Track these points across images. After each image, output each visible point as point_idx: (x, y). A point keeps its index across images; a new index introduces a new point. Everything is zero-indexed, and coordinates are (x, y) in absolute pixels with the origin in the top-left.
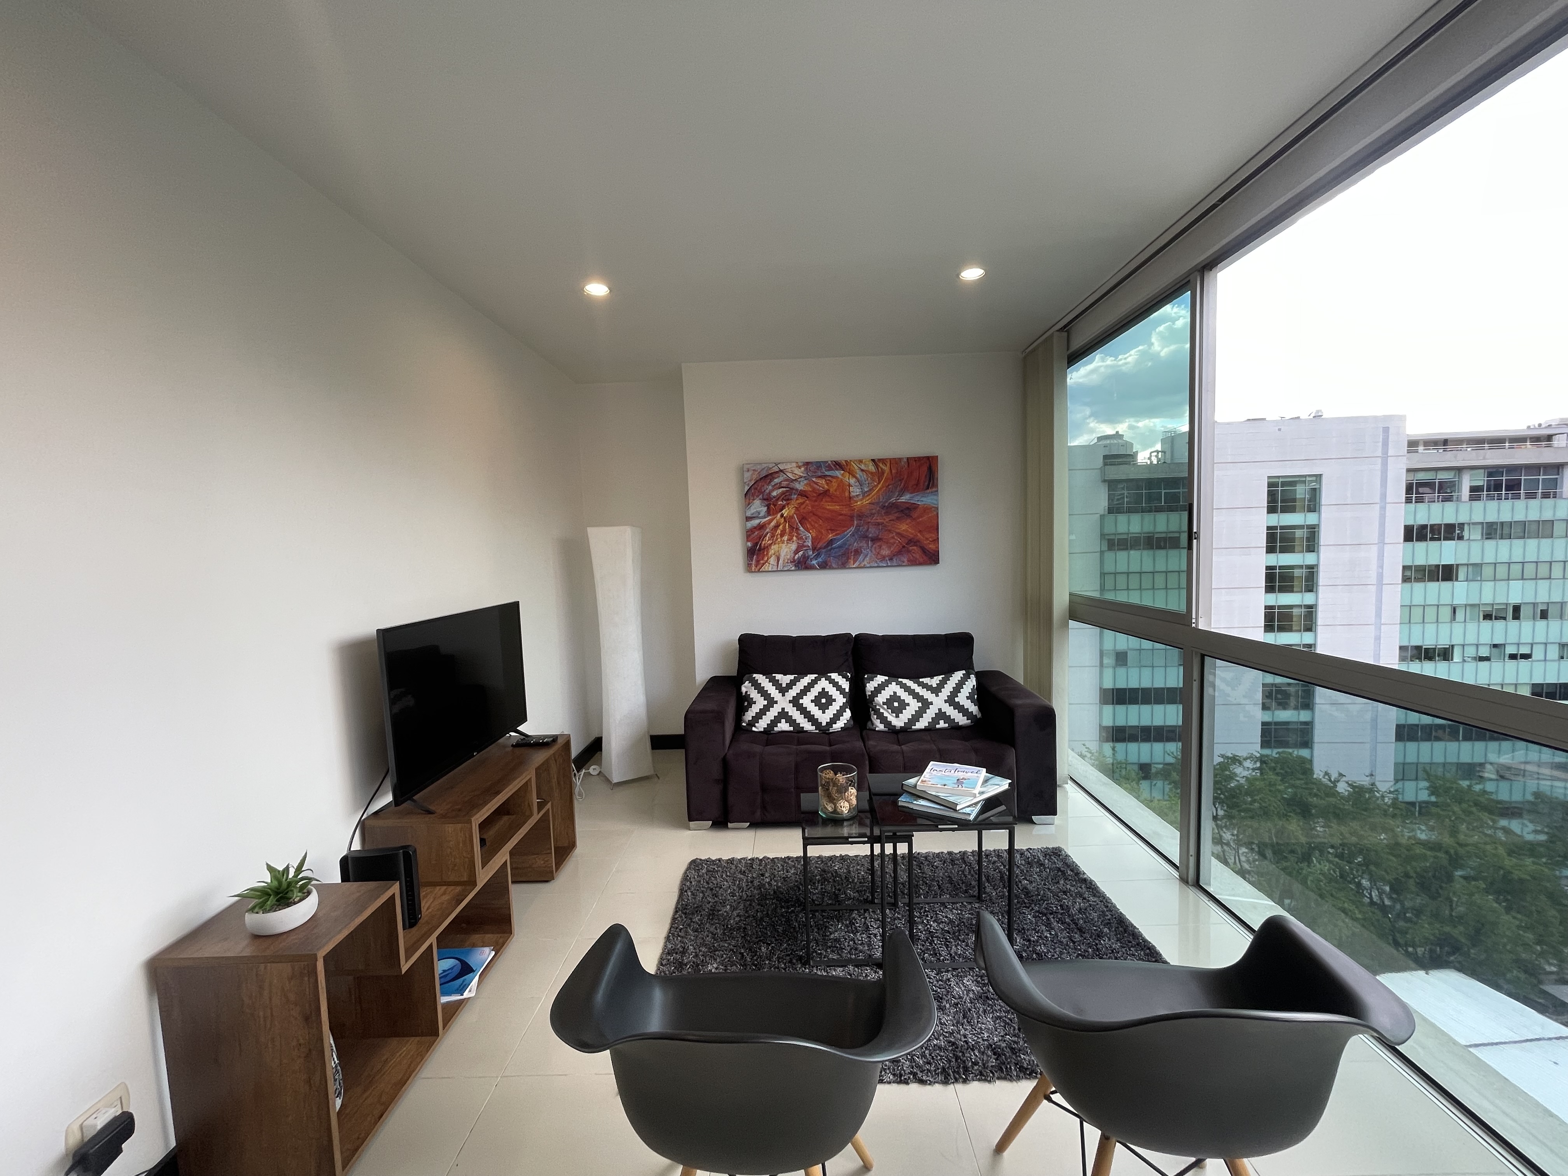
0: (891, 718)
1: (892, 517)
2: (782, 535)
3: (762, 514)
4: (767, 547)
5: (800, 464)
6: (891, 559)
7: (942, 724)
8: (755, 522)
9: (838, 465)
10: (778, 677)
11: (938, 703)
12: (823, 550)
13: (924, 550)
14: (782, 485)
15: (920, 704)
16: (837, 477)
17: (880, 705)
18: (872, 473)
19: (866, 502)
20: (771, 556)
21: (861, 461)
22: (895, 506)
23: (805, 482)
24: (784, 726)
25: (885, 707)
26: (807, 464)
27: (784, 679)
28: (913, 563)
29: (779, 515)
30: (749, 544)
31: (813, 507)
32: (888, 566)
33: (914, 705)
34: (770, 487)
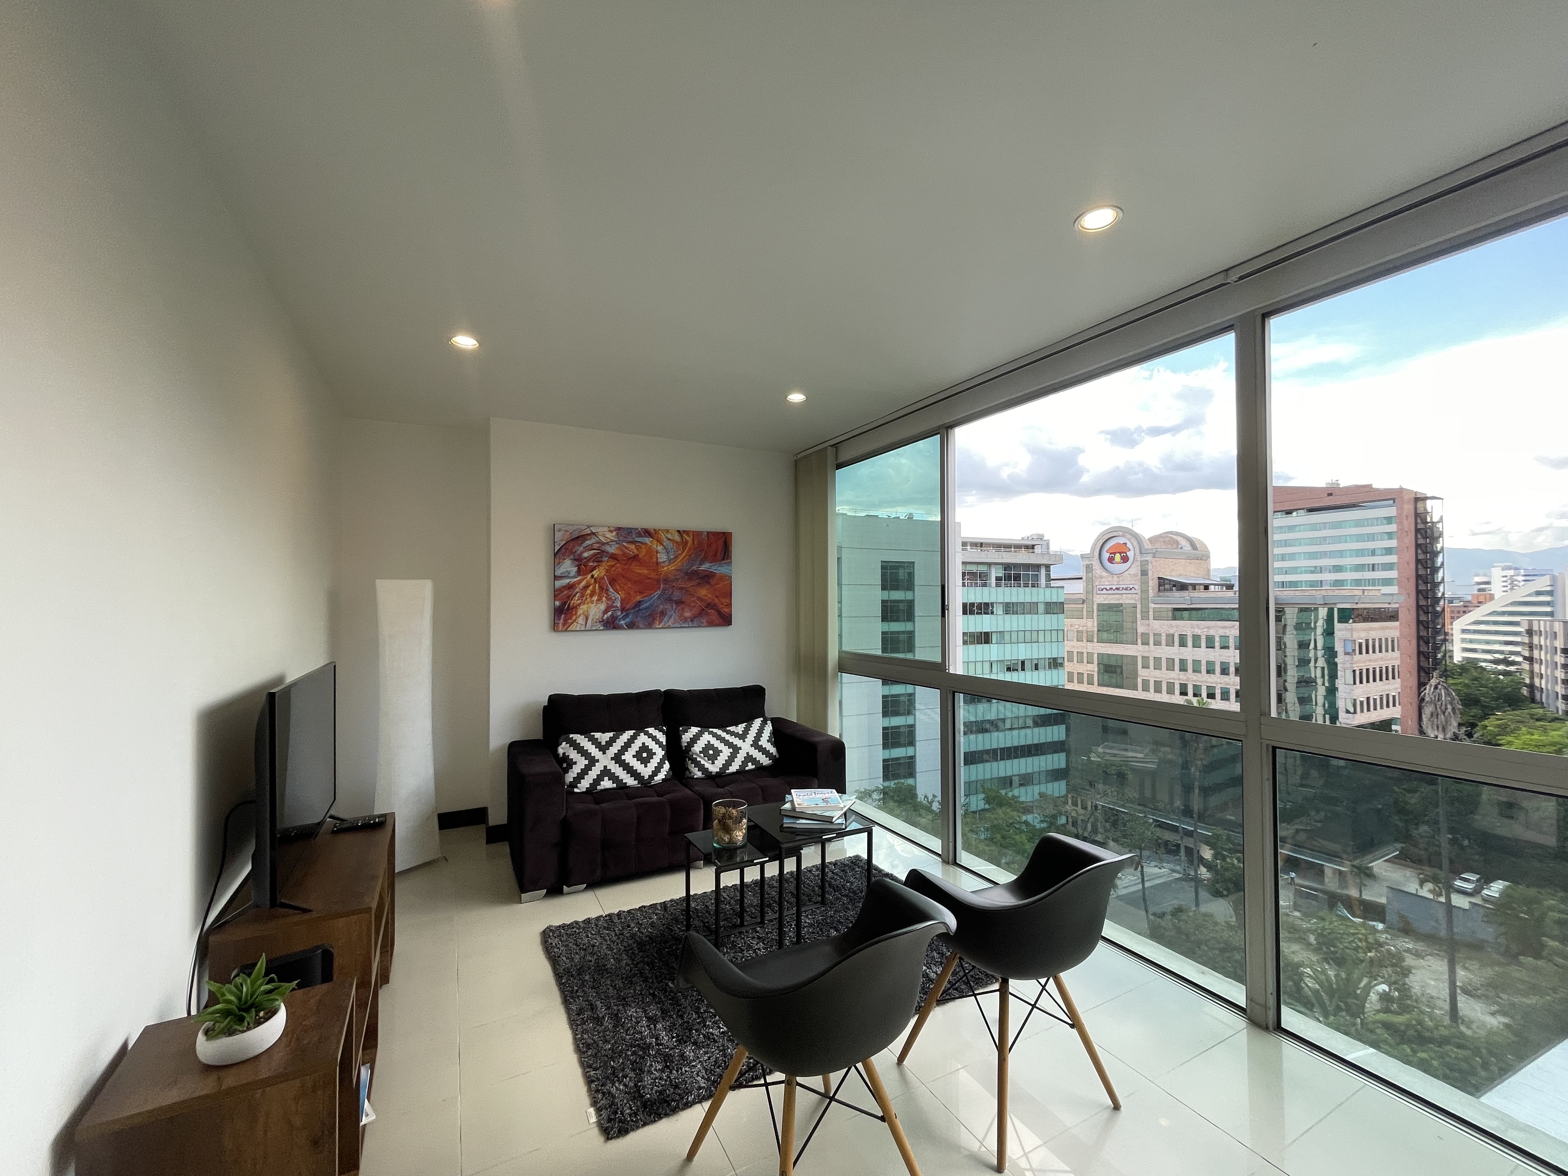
0: (708, 765)
1: (694, 583)
2: (592, 595)
3: (572, 574)
4: (576, 607)
5: (612, 529)
6: (692, 621)
7: (750, 766)
8: (566, 581)
9: (647, 533)
10: (597, 735)
11: (746, 747)
12: (632, 611)
13: (719, 613)
14: (594, 547)
15: (731, 750)
16: (645, 544)
17: (697, 754)
18: (677, 543)
19: (672, 567)
20: (580, 616)
21: (668, 531)
22: (696, 573)
23: (617, 546)
24: (607, 784)
25: (702, 755)
26: (619, 529)
27: (604, 737)
28: (711, 624)
29: (589, 576)
30: (557, 603)
31: (623, 570)
32: (689, 627)
33: (726, 752)
34: (581, 549)
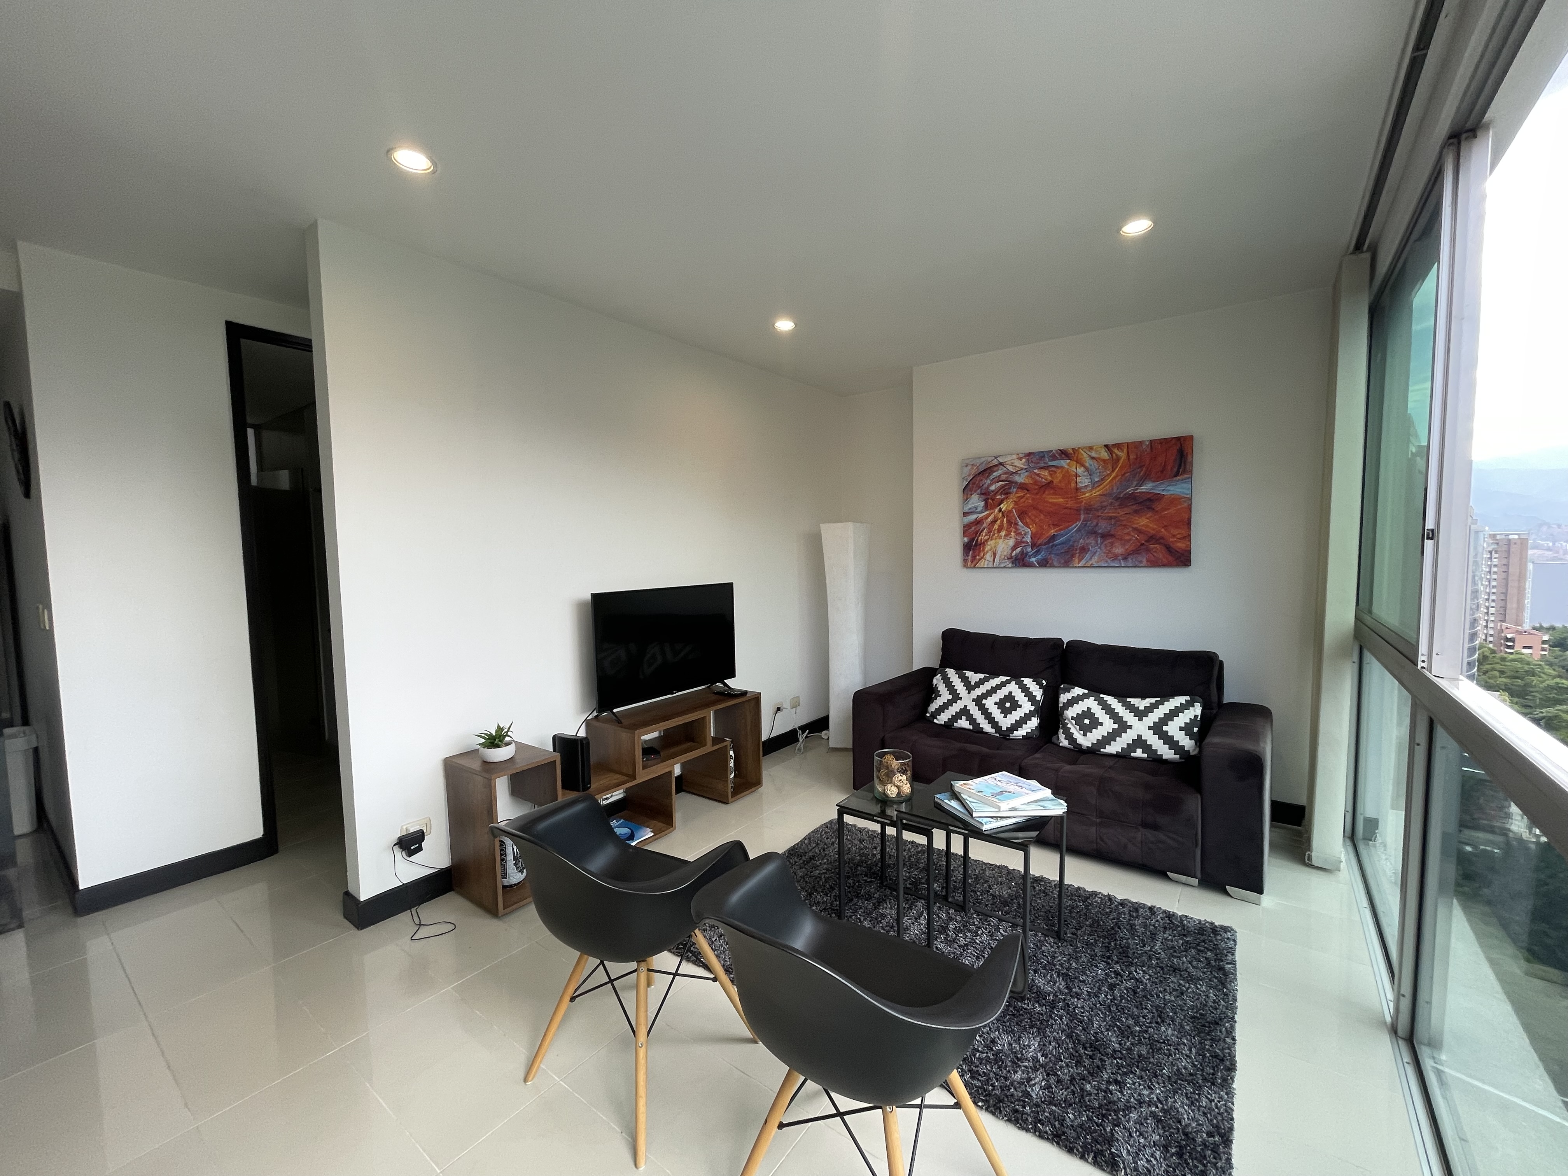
0: (1077, 735)
1: (1127, 510)
2: (999, 531)
3: (979, 509)
4: (984, 543)
5: (1021, 455)
6: (1125, 559)
7: (1139, 753)
8: (973, 517)
9: (1063, 454)
10: (969, 674)
11: (1140, 728)
12: (1043, 547)
13: (1169, 549)
14: (1001, 479)
15: (1116, 726)
16: (1062, 467)
17: (1069, 720)
18: (1104, 461)
19: (1096, 493)
20: (987, 552)
21: (1091, 448)
22: (1133, 498)
23: (1026, 474)
24: (963, 723)
25: (1074, 722)
26: (1030, 454)
27: (974, 677)
28: (1155, 564)
29: (997, 510)
30: (966, 539)
31: (1033, 499)
32: (1121, 567)
33: (1108, 725)
34: (989, 482)
